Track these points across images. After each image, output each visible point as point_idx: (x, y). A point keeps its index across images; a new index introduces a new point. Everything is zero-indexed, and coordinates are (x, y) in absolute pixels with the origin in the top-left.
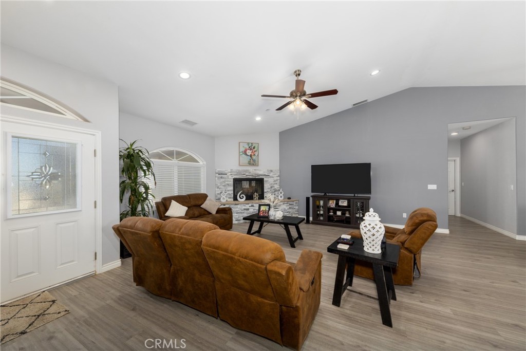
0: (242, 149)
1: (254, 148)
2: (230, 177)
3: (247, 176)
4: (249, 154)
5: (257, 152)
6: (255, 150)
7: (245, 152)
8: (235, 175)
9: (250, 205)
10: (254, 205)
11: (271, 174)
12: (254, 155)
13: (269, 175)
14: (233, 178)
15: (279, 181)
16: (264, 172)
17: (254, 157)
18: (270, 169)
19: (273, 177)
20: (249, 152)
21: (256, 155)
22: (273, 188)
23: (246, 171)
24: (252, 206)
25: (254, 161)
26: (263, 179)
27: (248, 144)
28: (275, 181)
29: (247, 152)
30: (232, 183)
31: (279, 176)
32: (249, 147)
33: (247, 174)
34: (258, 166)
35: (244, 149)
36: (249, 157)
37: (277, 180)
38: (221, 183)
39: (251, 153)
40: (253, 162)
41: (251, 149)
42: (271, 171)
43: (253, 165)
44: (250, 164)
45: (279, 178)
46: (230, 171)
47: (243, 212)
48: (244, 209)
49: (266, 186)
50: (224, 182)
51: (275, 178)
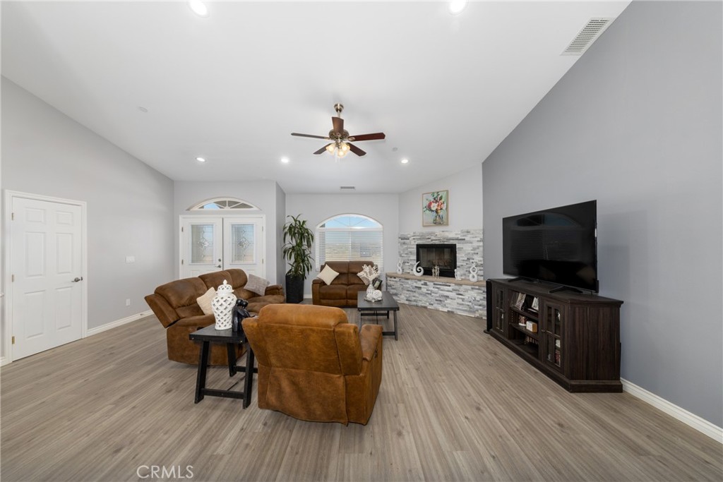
0: (426, 203)
1: (441, 198)
2: (413, 242)
3: (432, 240)
4: (434, 209)
5: (445, 204)
6: (442, 201)
7: (429, 208)
8: (418, 239)
9: (422, 282)
10: (428, 283)
11: (467, 238)
12: (441, 209)
13: (464, 239)
14: (416, 243)
15: (481, 249)
16: (456, 234)
17: (441, 213)
18: (466, 229)
19: (471, 243)
20: (434, 207)
21: (444, 208)
22: (471, 261)
23: (431, 234)
24: (425, 284)
25: (441, 218)
26: (455, 245)
27: (433, 194)
28: (474, 249)
29: (432, 206)
30: (415, 250)
31: (483, 240)
32: (435, 199)
33: (433, 238)
34: (447, 224)
35: (428, 203)
36: (435, 214)
37: (478, 247)
38: (404, 251)
39: (437, 208)
40: (439, 221)
41: (437, 201)
42: (468, 232)
43: (440, 224)
44: (436, 223)
45: (481, 244)
46: (412, 234)
47: (414, 290)
48: (416, 287)
49: (461, 257)
50: (407, 248)
51: (476, 244)
